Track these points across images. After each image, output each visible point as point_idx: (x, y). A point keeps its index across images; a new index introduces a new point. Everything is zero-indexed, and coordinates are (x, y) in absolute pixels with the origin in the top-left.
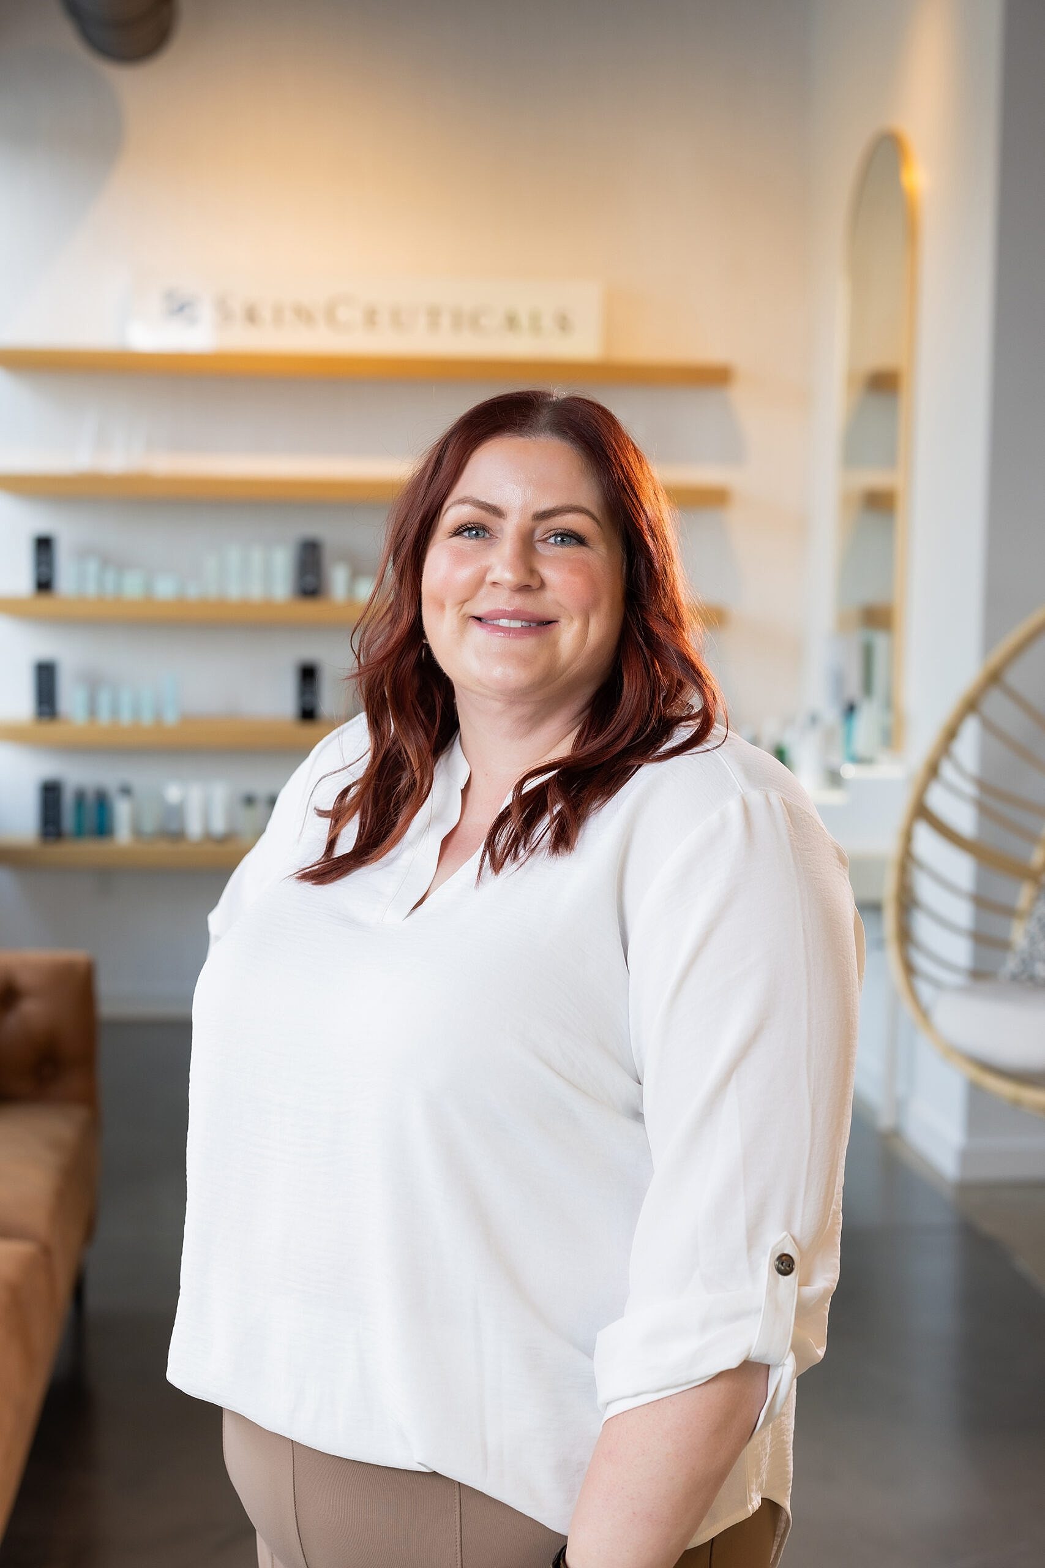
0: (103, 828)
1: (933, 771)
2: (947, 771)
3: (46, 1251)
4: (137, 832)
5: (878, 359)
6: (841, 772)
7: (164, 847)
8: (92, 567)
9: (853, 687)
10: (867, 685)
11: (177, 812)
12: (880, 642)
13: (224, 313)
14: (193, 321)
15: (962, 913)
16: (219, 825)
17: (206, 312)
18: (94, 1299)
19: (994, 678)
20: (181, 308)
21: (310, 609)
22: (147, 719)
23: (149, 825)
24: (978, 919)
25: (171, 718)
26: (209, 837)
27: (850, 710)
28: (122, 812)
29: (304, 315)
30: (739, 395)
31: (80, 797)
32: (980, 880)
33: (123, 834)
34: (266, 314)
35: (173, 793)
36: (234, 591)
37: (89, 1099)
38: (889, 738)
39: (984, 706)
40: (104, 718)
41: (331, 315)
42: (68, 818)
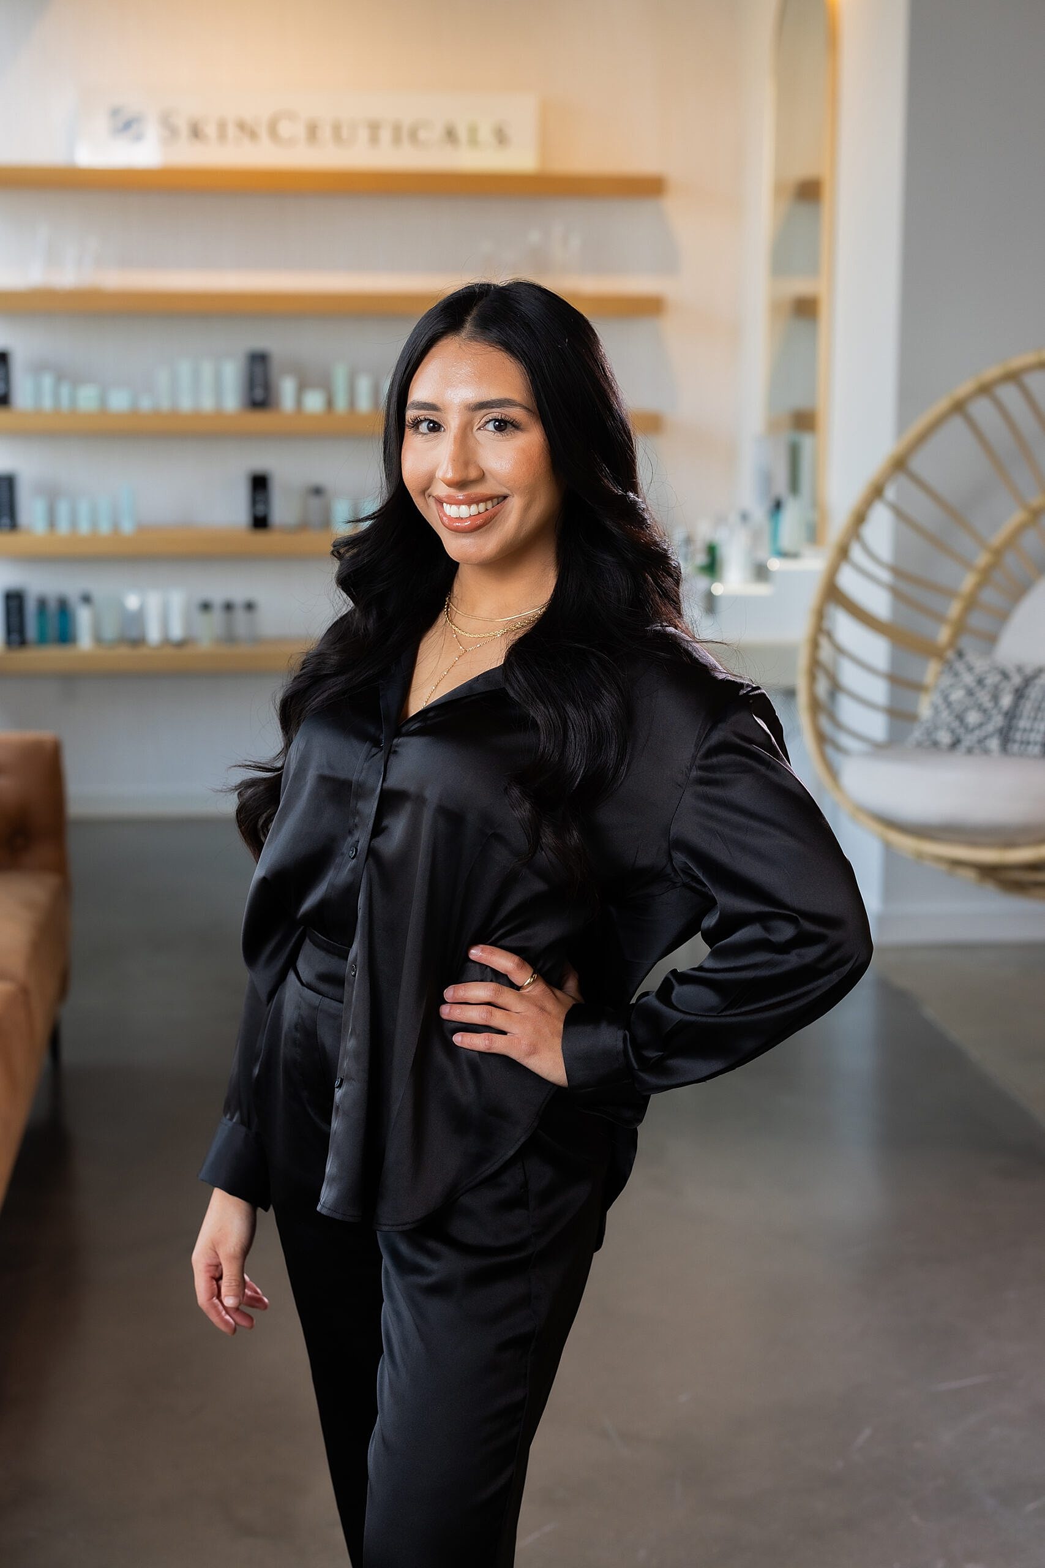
0: (66, 635)
1: (843, 553)
2: (857, 553)
3: (24, 991)
4: (98, 639)
5: (801, 170)
6: (768, 566)
7: (124, 652)
8: (47, 382)
9: (781, 485)
10: (794, 485)
11: (138, 618)
12: (807, 442)
13: (170, 131)
14: (139, 137)
15: (878, 690)
16: (177, 632)
17: (152, 131)
18: (69, 1055)
19: (900, 465)
20: (127, 125)
21: (260, 420)
22: (105, 529)
23: (110, 631)
24: (893, 695)
25: (127, 527)
26: (166, 642)
27: (777, 506)
28: (84, 618)
29: (247, 130)
30: (672, 205)
31: (42, 606)
32: (894, 660)
33: (85, 641)
34: (211, 130)
35: (132, 602)
36: (186, 403)
37: (60, 867)
38: (814, 534)
39: (890, 493)
40: (63, 527)
41: (273, 131)
42: (31, 625)
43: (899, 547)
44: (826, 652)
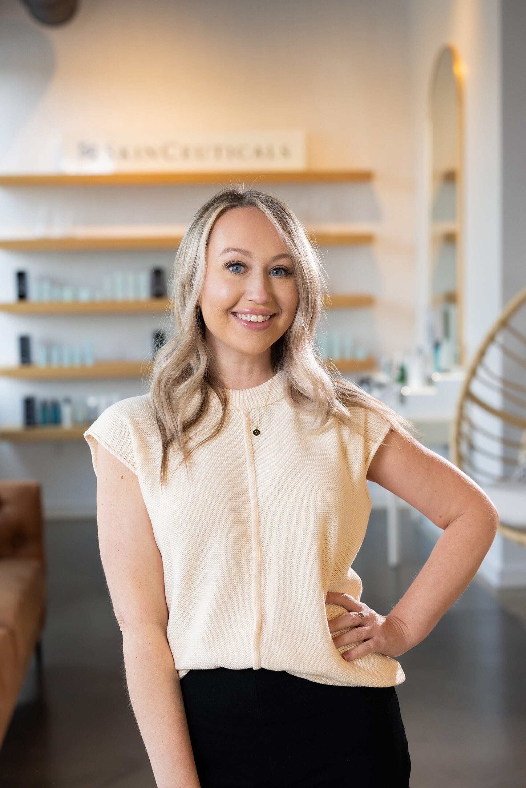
0: (57, 420)
1: (473, 373)
2: (481, 372)
4: (74, 421)
5: (446, 165)
6: (432, 379)
8: (46, 286)
9: (439, 333)
10: (446, 334)
11: (95, 410)
12: (453, 311)
14: (94, 158)
15: (496, 448)
18: (47, 659)
19: (504, 324)
20: (88, 152)
21: (159, 304)
22: (77, 363)
23: (81, 417)
24: (504, 451)
25: (89, 362)
27: (437, 346)
28: (66, 412)
29: (151, 153)
30: (377, 186)
31: (44, 405)
32: (505, 431)
33: (67, 424)
34: (132, 153)
35: (92, 402)
36: (120, 295)
37: (40, 556)
38: (458, 359)
39: (500, 339)
40: (55, 363)
41: (165, 152)
42: (39, 415)
43: (505, 368)
44: (465, 428)
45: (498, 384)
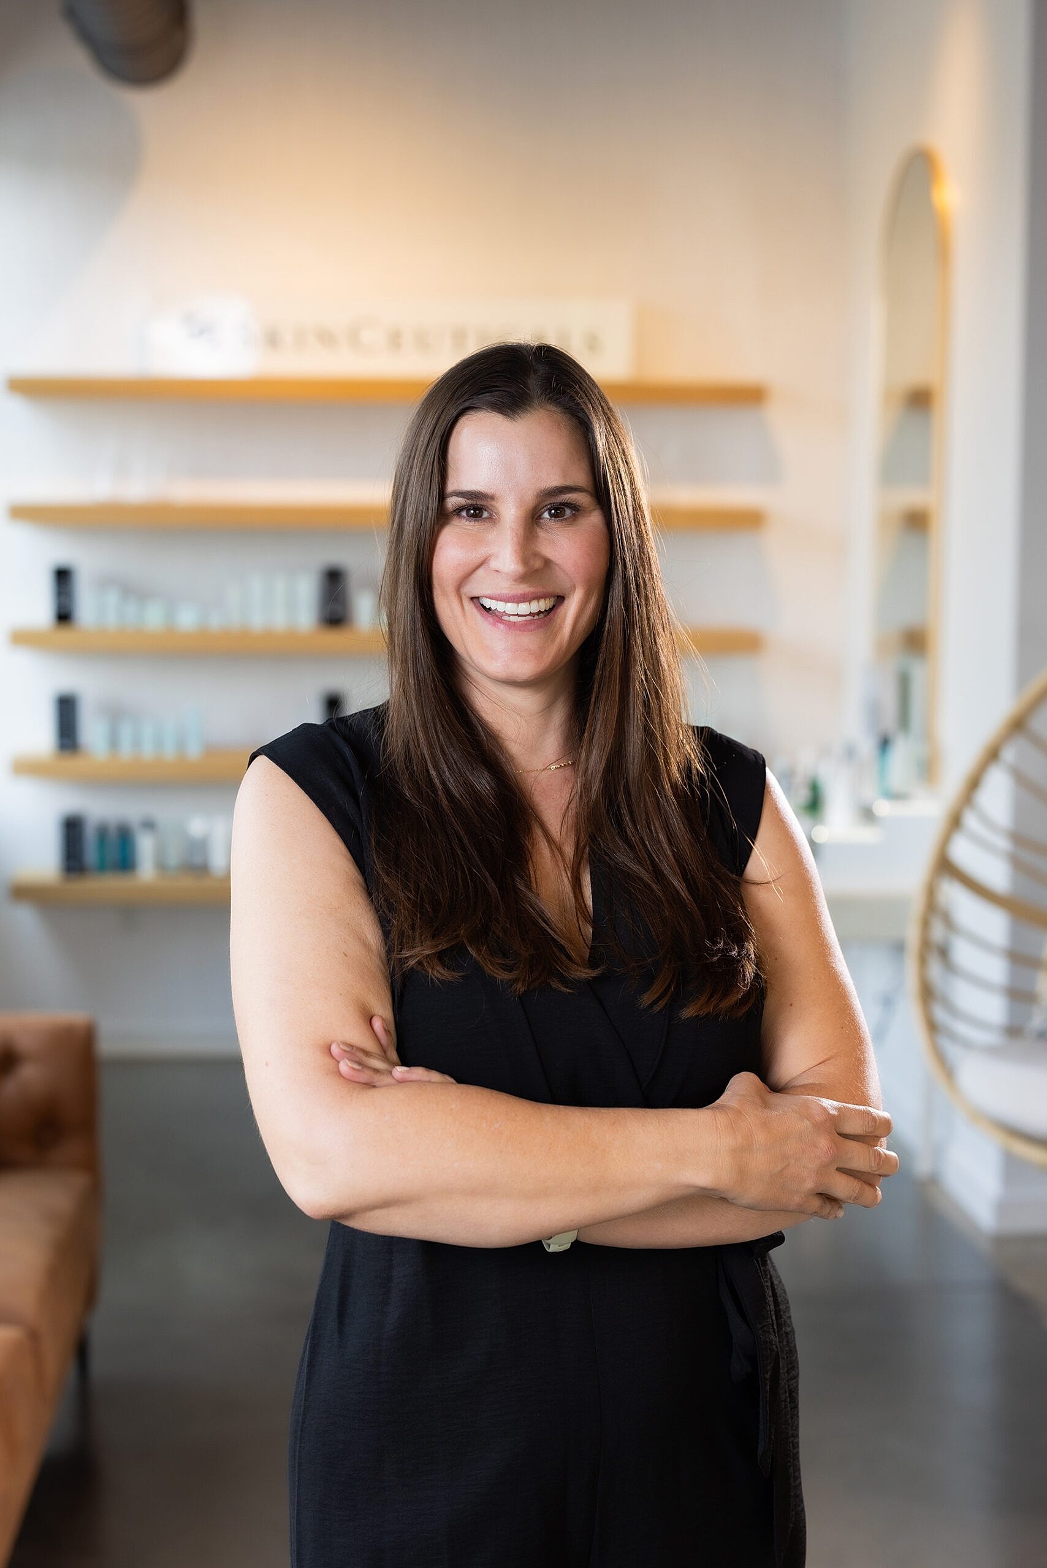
0: (125, 863)
1: (955, 822)
2: (971, 821)
3: (33, 1336)
4: (161, 866)
6: (874, 808)
7: (187, 883)
8: (112, 598)
9: (889, 719)
10: (903, 718)
11: (201, 845)
12: (918, 672)
14: (214, 346)
15: (995, 969)
19: (1018, 725)
20: (202, 332)
21: (334, 638)
22: (170, 752)
23: (174, 858)
24: (1011, 974)
25: (194, 751)
27: (885, 744)
28: (146, 847)
29: (326, 338)
30: (773, 415)
31: (103, 832)
32: (1014, 935)
33: (146, 870)
34: (288, 338)
35: (197, 826)
36: (258, 621)
37: (91, 1165)
38: (926, 770)
39: (1009, 754)
40: (126, 751)
41: (354, 338)
42: (91, 853)
43: (1019, 811)
44: (938, 930)
45: (1003, 843)
